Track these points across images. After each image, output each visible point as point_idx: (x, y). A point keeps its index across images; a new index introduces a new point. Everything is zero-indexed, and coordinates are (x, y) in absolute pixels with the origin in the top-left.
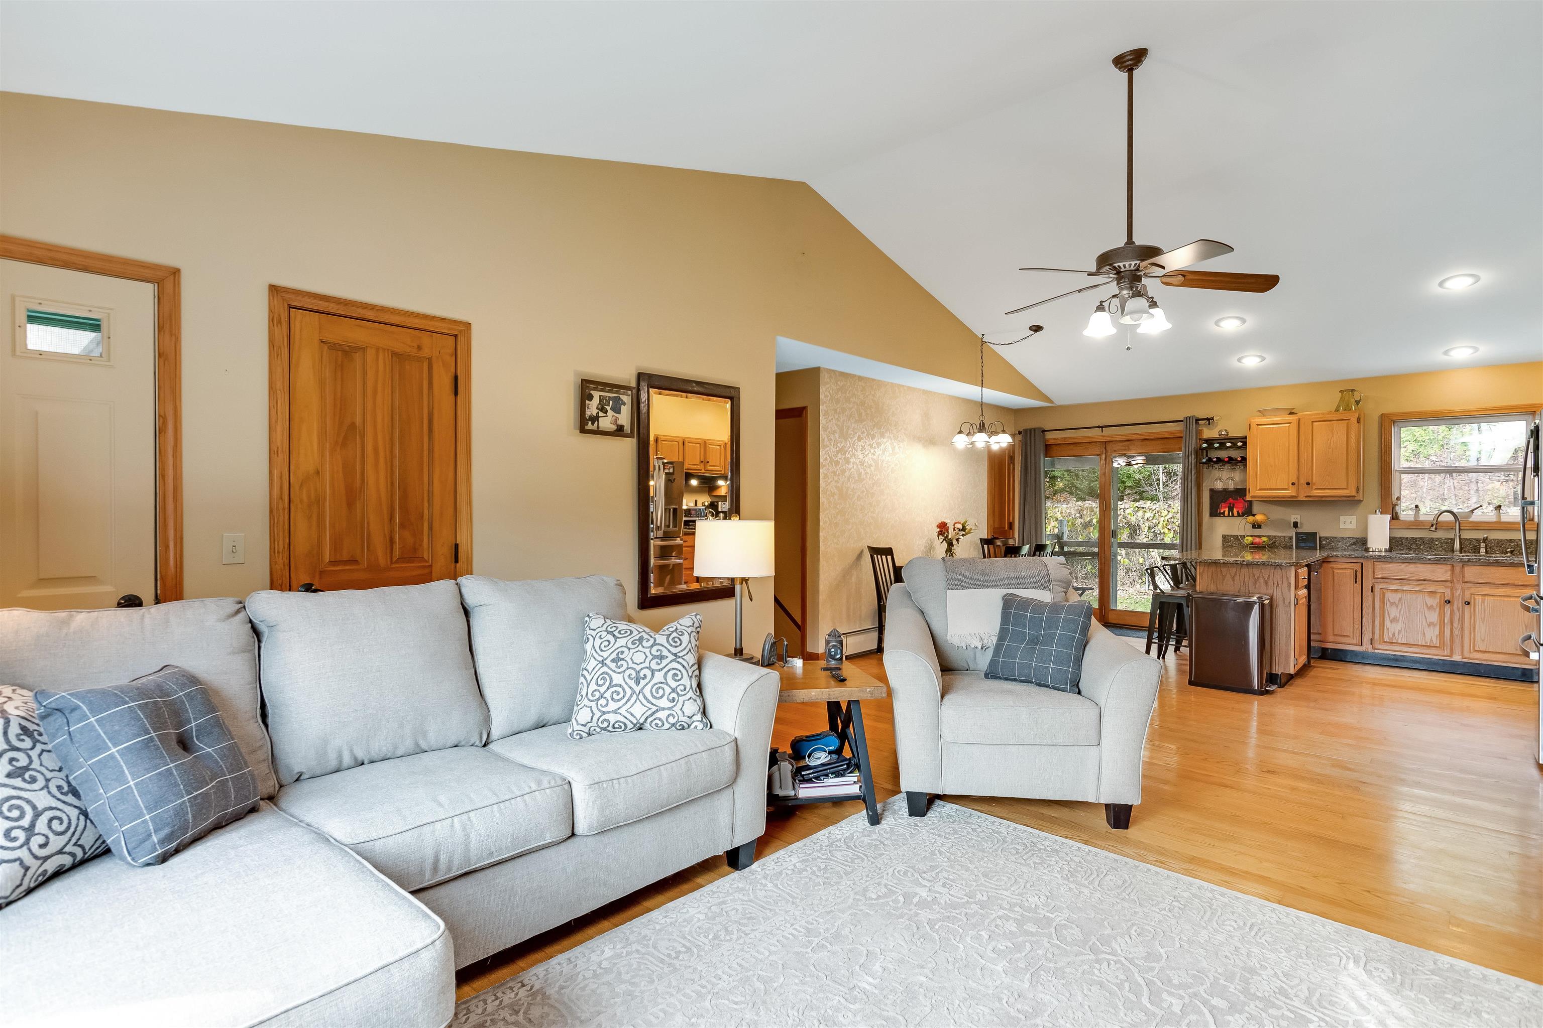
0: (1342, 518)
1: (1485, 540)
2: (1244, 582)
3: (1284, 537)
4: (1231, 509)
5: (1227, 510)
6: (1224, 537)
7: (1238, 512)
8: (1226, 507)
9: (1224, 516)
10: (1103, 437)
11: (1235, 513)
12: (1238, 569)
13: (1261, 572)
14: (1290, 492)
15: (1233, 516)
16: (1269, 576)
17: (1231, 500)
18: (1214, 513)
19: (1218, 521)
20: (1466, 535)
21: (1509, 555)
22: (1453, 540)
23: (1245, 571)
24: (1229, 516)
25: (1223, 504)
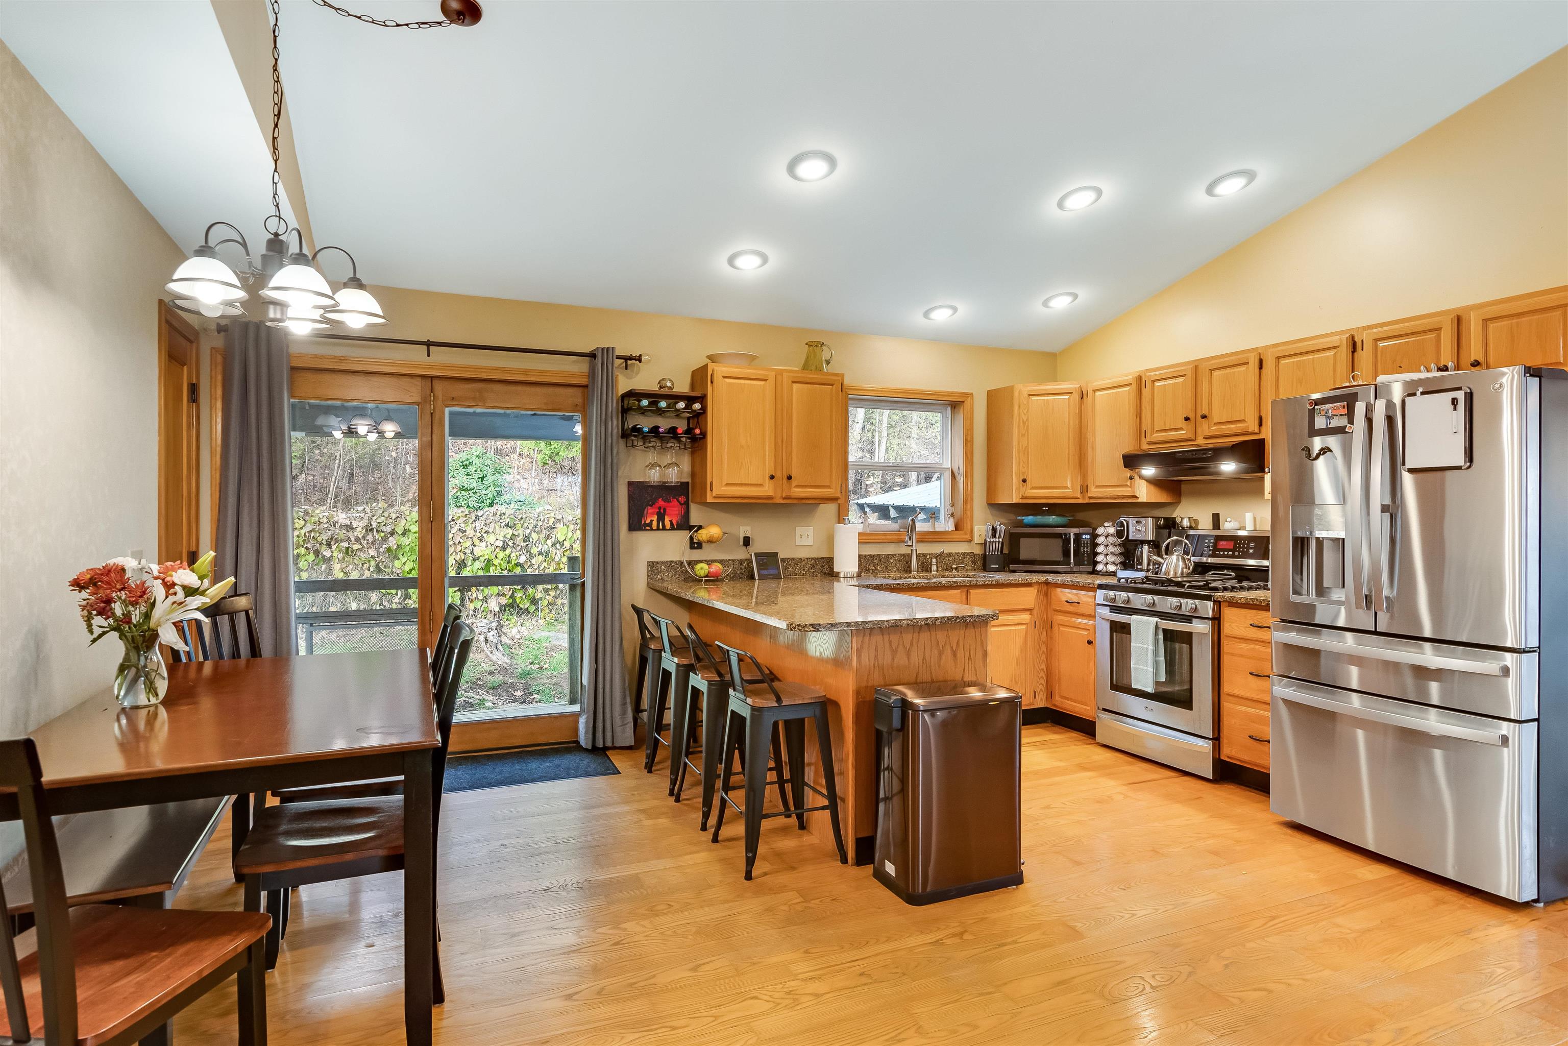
0: (799, 530)
1: (939, 556)
2: (924, 658)
3: (733, 561)
4: (661, 518)
5: (655, 518)
6: (652, 565)
7: (671, 521)
8: (653, 514)
9: (652, 529)
10: (431, 367)
11: (668, 526)
12: (916, 634)
13: (947, 636)
14: (767, 490)
15: (664, 529)
16: (958, 643)
17: (661, 503)
18: (636, 524)
19: (643, 538)
20: (923, 549)
21: (954, 572)
22: (910, 556)
23: (925, 636)
24: (658, 529)
25: (650, 510)
